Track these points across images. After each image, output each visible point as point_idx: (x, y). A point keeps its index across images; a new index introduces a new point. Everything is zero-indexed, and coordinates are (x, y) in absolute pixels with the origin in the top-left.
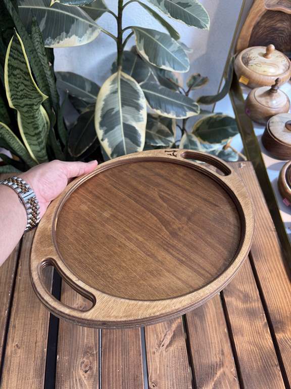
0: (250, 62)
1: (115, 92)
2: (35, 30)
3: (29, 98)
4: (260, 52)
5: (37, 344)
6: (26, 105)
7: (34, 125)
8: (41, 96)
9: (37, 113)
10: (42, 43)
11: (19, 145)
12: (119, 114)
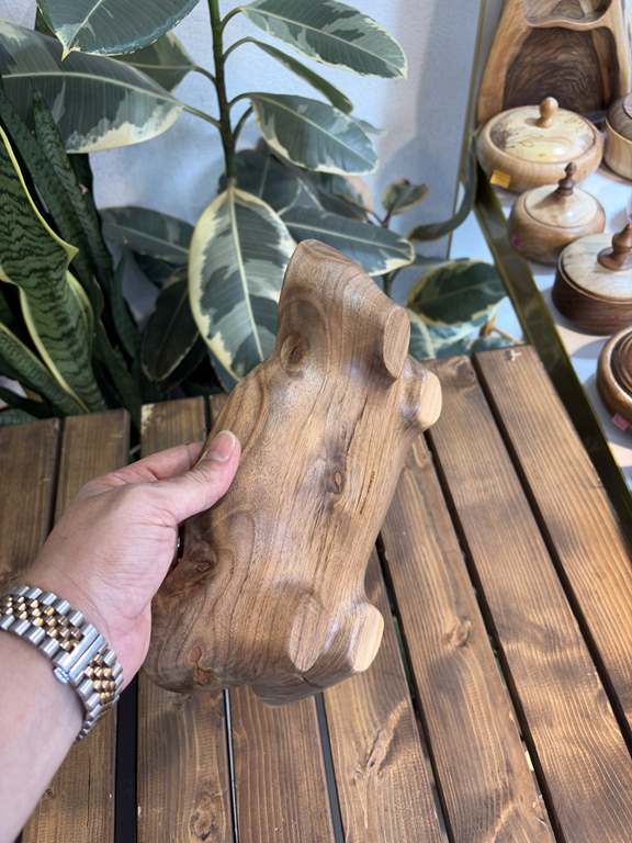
0: (509, 139)
1: (226, 232)
2: (43, 118)
3: (38, 255)
4: (526, 117)
5: (93, 785)
6: (34, 271)
7: (57, 315)
8: (60, 248)
9: (58, 287)
10: (61, 143)
11: (33, 362)
12: (239, 276)
